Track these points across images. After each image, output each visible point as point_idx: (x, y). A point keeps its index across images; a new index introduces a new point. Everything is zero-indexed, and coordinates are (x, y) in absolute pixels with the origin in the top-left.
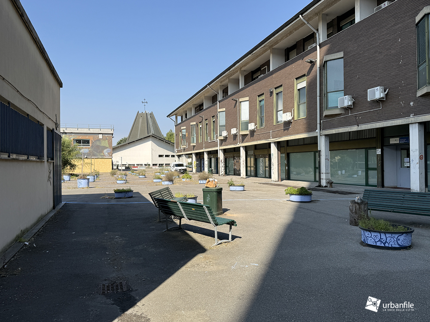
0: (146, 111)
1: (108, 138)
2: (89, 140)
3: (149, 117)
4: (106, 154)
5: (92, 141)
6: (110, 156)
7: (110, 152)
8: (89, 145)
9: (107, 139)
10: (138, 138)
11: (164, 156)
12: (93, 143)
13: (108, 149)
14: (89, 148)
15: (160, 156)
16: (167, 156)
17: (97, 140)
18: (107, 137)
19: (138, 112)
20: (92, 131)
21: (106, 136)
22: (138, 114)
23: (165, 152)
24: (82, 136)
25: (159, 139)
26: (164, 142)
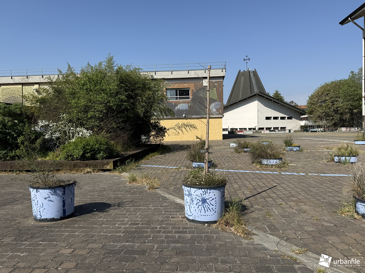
0: (248, 69)
1: (216, 84)
2: (189, 90)
3: (252, 75)
4: (214, 110)
5: (193, 90)
6: (220, 114)
7: (219, 107)
8: (189, 98)
9: (215, 86)
10: (240, 98)
11: (272, 118)
12: (194, 94)
13: (216, 103)
14: (188, 103)
15: (268, 118)
16: (276, 118)
17: (200, 89)
18: (214, 83)
19: (239, 71)
20: (192, 74)
21: (214, 81)
22: (239, 72)
23: (273, 113)
24: (178, 83)
25: (266, 98)
26: (273, 101)
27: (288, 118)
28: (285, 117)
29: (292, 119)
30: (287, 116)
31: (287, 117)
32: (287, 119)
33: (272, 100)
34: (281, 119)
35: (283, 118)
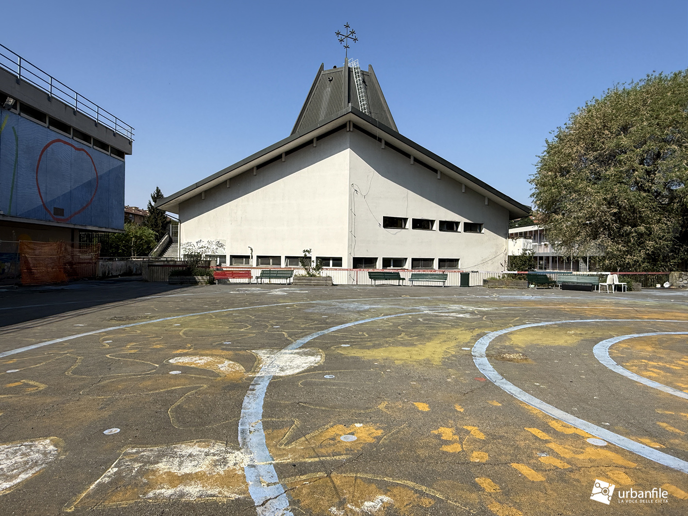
11: (409, 224)
15: (392, 223)
16: (421, 224)
23: (413, 205)
25: (387, 144)
26: (412, 159)
27: (469, 228)
28: (457, 224)
29: (480, 232)
30: (462, 220)
31: (465, 223)
32: (465, 231)
33: (408, 155)
34: (440, 230)
35: (448, 226)
